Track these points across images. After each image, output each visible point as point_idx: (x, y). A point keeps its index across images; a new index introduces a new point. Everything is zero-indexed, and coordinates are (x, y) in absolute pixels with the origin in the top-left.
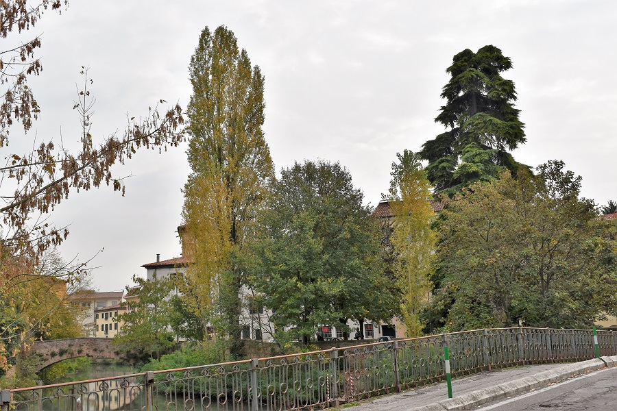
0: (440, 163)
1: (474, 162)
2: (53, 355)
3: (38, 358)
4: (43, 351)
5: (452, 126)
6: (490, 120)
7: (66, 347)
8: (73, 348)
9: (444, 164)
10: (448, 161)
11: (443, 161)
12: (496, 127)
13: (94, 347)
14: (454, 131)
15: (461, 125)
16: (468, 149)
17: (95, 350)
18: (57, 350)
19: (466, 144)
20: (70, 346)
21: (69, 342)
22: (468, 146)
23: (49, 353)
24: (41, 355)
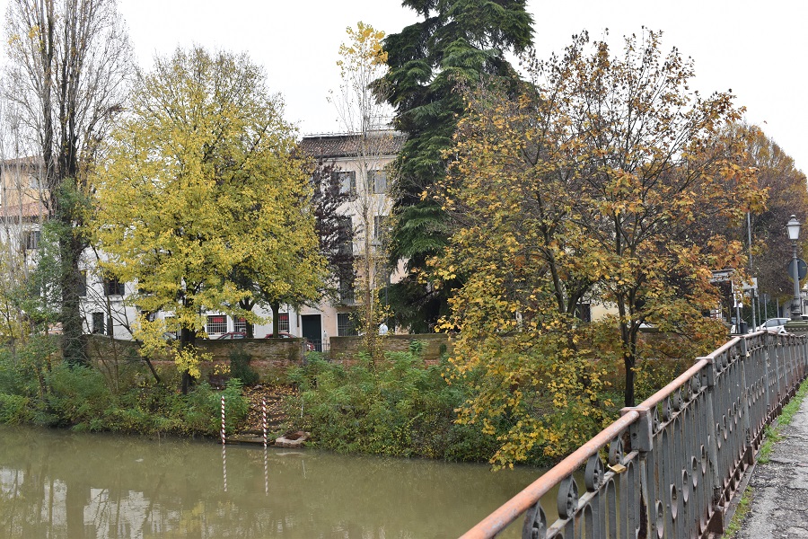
0: (408, 69)
1: (464, 67)
5: (427, 15)
6: (489, 5)
9: (416, 70)
10: (420, 66)
11: (413, 66)
12: (497, 16)
14: (430, 22)
15: (441, 13)
16: (453, 48)
19: (449, 41)
22: (455, 43)
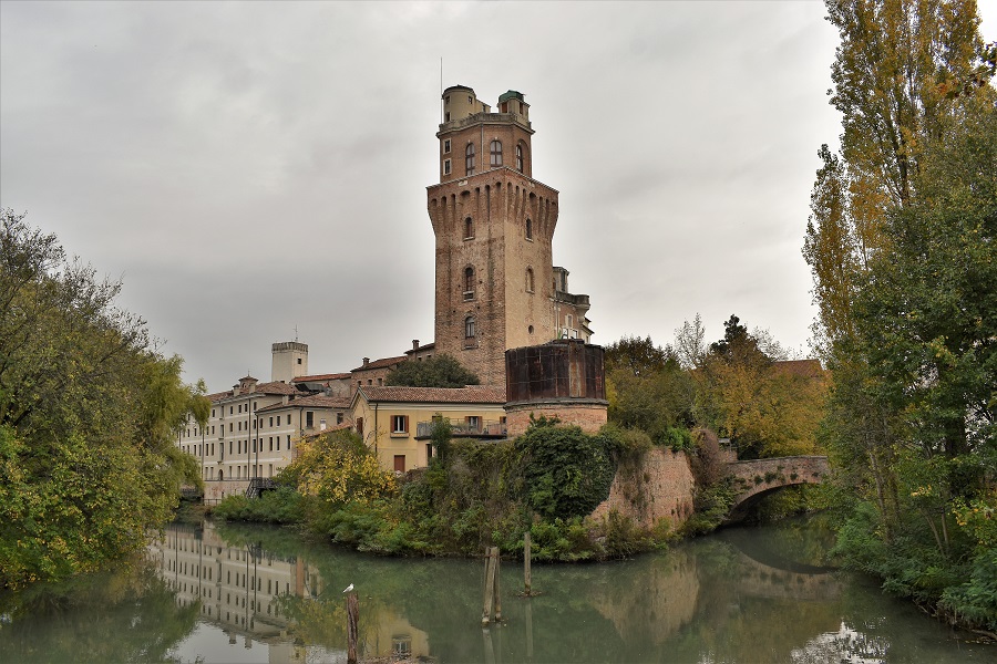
2: (758, 480)
3: (738, 486)
4: (745, 476)
7: (774, 470)
8: (784, 472)
13: (814, 470)
17: (815, 475)
18: (762, 475)
20: (780, 468)
21: (777, 462)
23: (753, 479)
24: (742, 481)
